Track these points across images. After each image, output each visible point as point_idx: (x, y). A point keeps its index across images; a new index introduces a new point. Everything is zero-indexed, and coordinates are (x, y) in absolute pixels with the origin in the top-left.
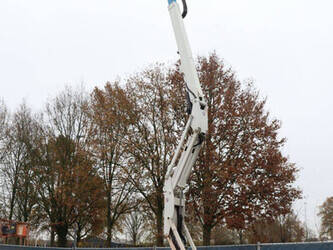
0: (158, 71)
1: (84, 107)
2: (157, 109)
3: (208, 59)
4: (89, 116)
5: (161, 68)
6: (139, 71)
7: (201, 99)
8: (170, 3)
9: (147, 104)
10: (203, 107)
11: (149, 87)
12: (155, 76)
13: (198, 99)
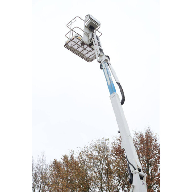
0: (104, 145)
1: (44, 177)
2: (105, 177)
3: (144, 135)
4: (47, 185)
5: (107, 142)
6: (89, 146)
7: (140, 170)
8: (111, 94)
9: (96, 172)
10: (142, 178)
11: (97, 159)
12: (102, 149)
13: (137, 171)
